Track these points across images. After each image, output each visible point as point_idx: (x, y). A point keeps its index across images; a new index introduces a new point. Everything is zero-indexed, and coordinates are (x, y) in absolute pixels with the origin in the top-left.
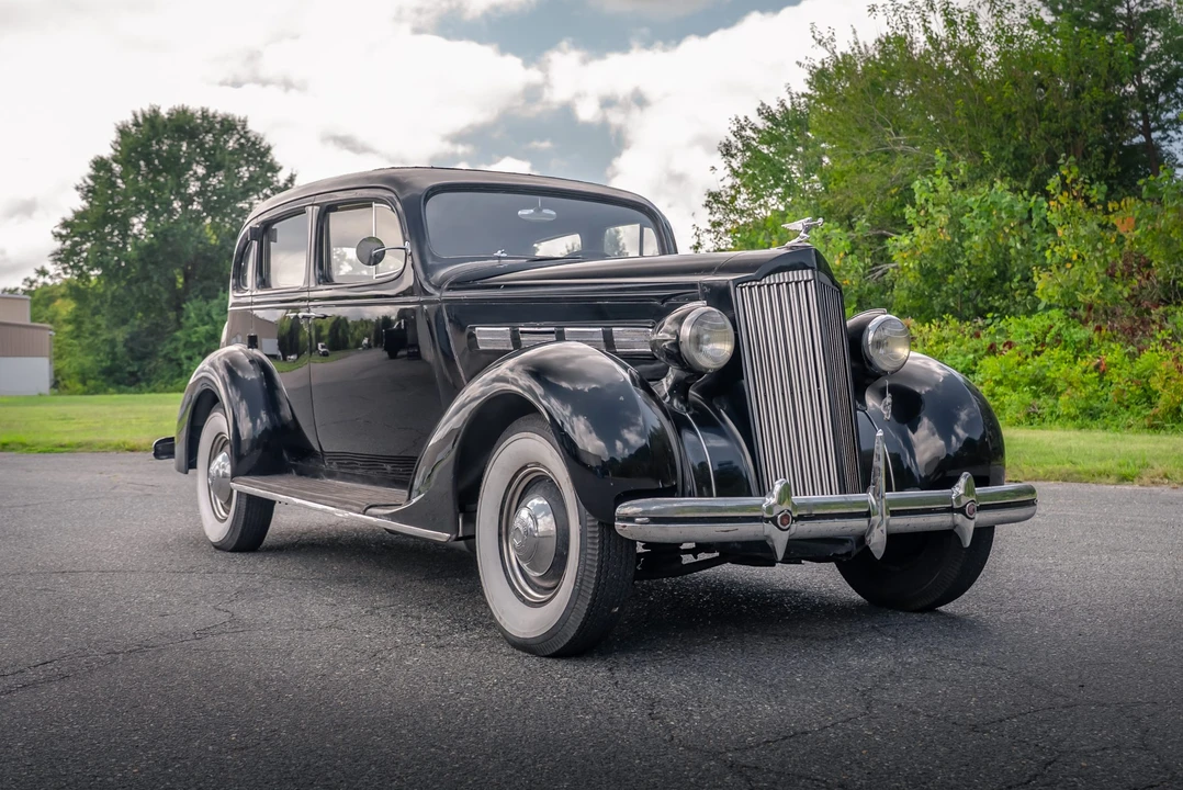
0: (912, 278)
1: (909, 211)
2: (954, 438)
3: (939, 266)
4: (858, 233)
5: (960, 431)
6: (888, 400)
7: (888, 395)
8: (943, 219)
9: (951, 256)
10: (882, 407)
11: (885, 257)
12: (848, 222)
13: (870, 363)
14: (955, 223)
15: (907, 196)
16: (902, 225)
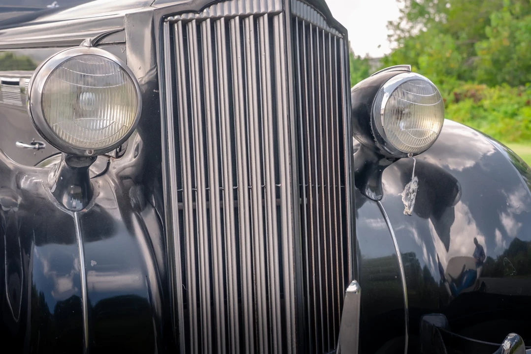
0: (488, 65)
1: (488, 30)
2: (498, 234)
3: (502, 58)
4: (460, 42)
5: (508, 222)
6: (413, 185)
7: (415, 179)
8: (505, 34)
9: (508, 54)
10: (403, 195)
11: (474, 54)
12: (456, 36)
13: (383, 142)
14: (512, 37)
15: (488, 22)
16: (484, 37)
